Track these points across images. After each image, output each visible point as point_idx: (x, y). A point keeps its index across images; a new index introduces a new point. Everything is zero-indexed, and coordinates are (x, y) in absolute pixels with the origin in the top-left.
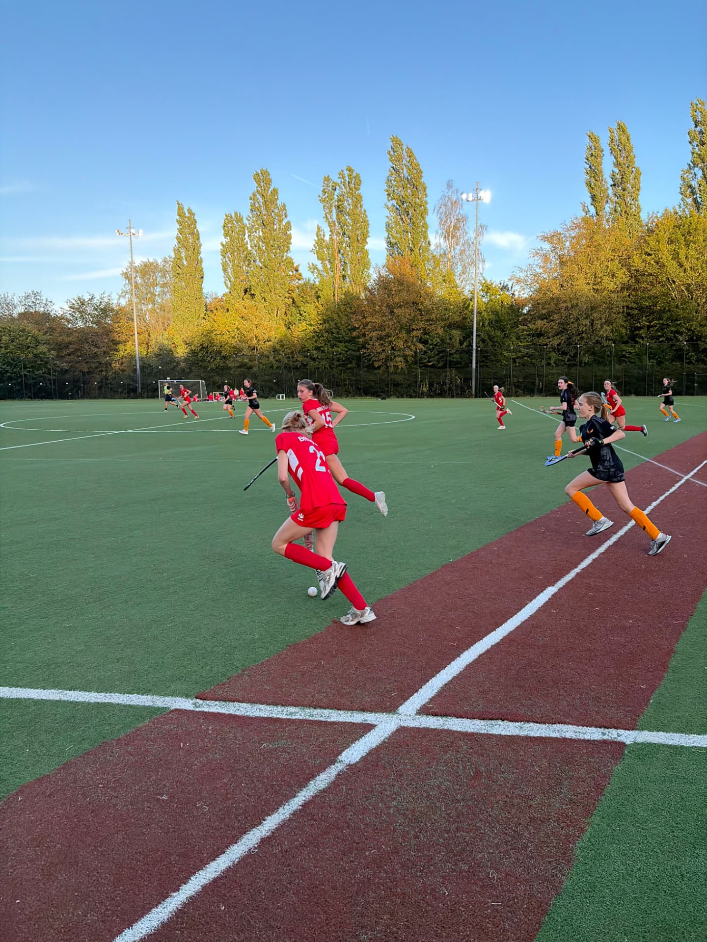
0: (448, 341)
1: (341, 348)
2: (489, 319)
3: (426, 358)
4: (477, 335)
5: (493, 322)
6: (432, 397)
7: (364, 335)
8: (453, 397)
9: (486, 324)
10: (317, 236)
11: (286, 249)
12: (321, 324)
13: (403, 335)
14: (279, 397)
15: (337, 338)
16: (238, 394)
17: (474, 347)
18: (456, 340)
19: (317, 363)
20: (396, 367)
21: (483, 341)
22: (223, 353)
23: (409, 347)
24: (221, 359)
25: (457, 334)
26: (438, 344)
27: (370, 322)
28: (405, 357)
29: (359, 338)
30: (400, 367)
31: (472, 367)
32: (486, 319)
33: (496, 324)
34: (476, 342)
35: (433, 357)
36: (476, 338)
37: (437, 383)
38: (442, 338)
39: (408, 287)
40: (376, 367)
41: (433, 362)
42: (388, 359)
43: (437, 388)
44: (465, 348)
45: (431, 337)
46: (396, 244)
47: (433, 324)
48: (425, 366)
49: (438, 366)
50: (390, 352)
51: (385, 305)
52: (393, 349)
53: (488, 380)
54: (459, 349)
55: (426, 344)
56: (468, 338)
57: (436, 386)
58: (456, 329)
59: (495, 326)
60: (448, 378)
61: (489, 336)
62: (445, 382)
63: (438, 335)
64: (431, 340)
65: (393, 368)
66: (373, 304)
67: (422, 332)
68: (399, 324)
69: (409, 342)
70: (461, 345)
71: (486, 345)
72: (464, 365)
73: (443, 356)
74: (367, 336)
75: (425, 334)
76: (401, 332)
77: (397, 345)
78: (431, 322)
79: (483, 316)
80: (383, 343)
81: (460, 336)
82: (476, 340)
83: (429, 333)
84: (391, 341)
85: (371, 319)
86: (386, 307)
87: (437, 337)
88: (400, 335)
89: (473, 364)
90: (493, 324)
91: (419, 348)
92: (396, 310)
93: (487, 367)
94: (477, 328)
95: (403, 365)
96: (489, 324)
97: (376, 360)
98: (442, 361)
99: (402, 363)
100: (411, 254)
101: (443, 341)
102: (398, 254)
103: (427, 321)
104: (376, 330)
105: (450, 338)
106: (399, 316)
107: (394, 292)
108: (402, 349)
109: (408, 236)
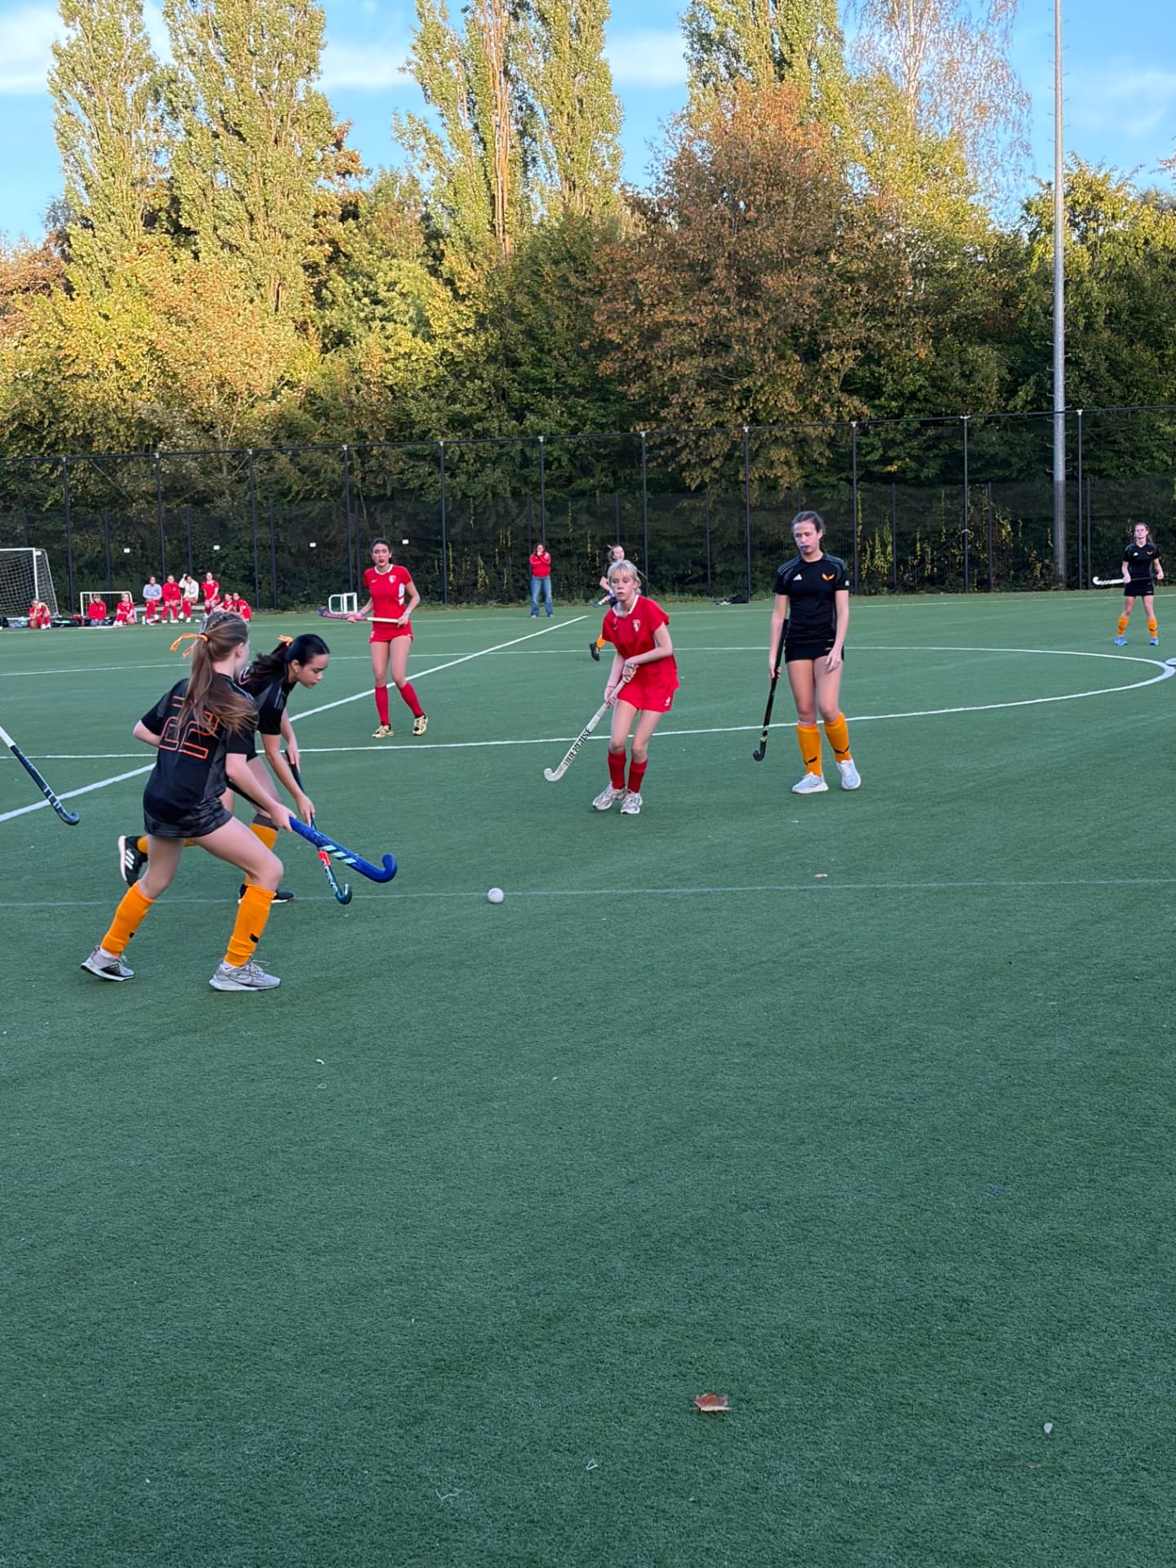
0: (958, 382)
1: (548, 418)
2: (1110, 305)
3: (874, 448)
4: (1067, 361)
5: (1124, 316)
6: (910, 589)
7: (643, 370)
8: (984, 586)
9: (1101, 319)
10: (421, 15)
11: (306, 63)
12: (468, 331)
13: (796, 367)
14: (337, 604)
15: (535, 381)
16: (196, 595)
17: (1060, 405)
18: (987, 379)
19: (462, 478)
20: (771, 485)
21: (1091, 380)
22: (100, 444)
23: (817, 411)
24: (92, 470)
25: (988, 360)
26: (920, 395)
27: (668, 324)
28: (801, 442)
29: (623, 379)
30: (784, 483)
31: (1051, 476)
32: (1098, 304)
33: (1134, 323)
34: (1066, 386)
35: (901, 443)
36: (1066, 371)
37: (928, 538)
38: (934, 374)
39: (800, 194)
40: (693, 488)
41: (900, 463)
42: (737, 454)
43: (929, 557)
44: (1023, 407)
45: (892, 370)
46: (723, 41)
47: (898, 325)
48: (869, 477)
49: (917, 477)
50: (746, 429)
51: (721, 261)
52: (754, 419)
53: (1107, 522)
54: (998, 414)
55: (873, 398)
56: (1033, 373)
57: (922, 550)
58: (983, 341)
59: (1133, 329)
60: (968, 518)
61: (1114, 367)
62: (955, 533)
63: (916, 365)
64: (894, 381)
65: (760, 487)
66: (675, 258)
67: (859, 353)
68: (779, 329)
69: (811, 392)
70: (1007, 400)
71: (1105, 398)
72: (1020, 471)
73: (938, 438)
74: (655, 373)
75: (867, 360)
76: (782, 357)
77: (772, 403)
78: (889, 320)
79: (1088, 294)
80: (722, 397)
81: (1000, 365)
82: (1067, 378)
83: (882, 357)
84: (749, 390)
85: (672, 313)
86: (728, 267)
87: (915, 371)
88: (780, 368)
89: (1056, 467)
90: (1126, 322)
91: (850, 412)
92: (769, 281)
93: (1101, 477)
94: (1066, 335)
95: (793, 474)
96: (1109, 320)
97: (693, 461)
98: (936, 456)
99: (790, 468)
100: (782, 78)
101: (938, 384)
102: (731, 76)
103: (872, 312)
104: (692, 353)
105: (963, 375)
106: (778, 301)
107: (752, 214)
108: (791, 419)
109: (766, 12)
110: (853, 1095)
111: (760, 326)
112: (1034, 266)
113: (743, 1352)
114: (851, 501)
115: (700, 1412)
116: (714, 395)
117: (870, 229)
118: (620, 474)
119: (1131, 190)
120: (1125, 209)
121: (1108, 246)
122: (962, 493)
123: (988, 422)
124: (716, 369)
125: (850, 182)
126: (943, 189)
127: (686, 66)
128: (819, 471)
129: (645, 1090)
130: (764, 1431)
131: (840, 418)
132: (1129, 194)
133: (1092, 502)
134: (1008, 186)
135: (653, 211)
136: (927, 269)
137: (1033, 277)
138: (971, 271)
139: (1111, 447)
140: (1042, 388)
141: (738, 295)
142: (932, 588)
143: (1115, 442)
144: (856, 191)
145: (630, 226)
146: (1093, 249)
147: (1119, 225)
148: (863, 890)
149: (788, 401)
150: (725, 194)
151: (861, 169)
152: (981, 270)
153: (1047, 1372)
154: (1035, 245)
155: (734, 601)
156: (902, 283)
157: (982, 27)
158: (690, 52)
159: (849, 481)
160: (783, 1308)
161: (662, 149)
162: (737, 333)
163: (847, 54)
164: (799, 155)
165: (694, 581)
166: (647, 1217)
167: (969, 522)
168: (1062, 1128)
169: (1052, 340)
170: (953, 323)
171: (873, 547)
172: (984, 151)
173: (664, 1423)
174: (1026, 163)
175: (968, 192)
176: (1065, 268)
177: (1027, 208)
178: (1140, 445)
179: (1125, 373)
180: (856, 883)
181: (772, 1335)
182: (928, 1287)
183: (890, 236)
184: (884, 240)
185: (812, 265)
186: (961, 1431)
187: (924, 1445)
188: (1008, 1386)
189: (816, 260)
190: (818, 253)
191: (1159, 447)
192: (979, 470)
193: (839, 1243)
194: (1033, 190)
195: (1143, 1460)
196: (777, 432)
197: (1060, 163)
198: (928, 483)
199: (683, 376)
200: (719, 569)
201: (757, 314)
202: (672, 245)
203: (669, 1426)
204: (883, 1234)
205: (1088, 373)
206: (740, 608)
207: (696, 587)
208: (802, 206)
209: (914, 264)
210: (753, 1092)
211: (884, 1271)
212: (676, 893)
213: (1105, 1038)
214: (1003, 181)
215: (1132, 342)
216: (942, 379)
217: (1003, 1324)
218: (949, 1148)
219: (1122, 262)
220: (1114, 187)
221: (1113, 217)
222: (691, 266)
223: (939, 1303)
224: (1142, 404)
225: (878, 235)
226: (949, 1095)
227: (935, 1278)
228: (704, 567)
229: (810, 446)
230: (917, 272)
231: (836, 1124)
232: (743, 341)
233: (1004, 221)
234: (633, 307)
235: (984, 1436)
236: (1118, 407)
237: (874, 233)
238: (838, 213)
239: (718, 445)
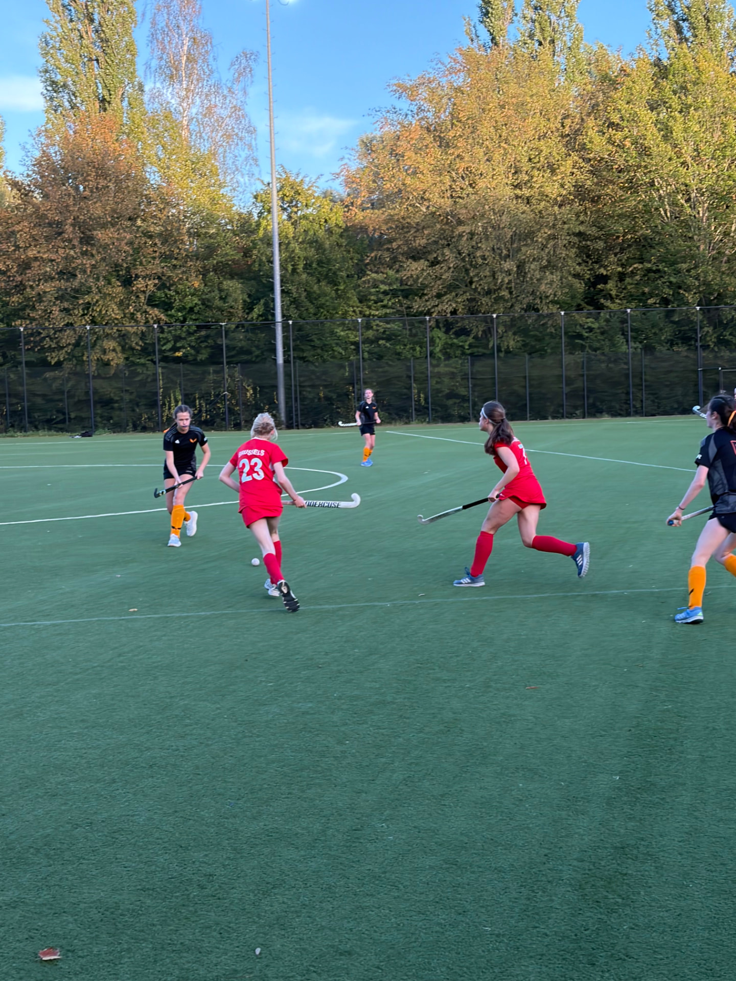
0: (218, 303)
2: (306, 258)
3: (168, 341)
4: (282, 291)
5: (314, 265)
7: (20, 288)
8: (238, 427)
9: (301, 267)
13: (118, 289)
17: (279, 318)
23: (131, 317)
25: (236, 289)
26: (196, 309)
27: (36, 259)
28: (123, 337)
30: (112, 363)
31: (275, 360)
32: (299, 257)
33: (320, 269)
34: (282, 306)
35: (185, 339)
36: (282, 297)
37: (203, 397)
38: (204, 297)
39: (118, 182)
40: (53, 363)
41: (184, 350)
42: (82, 344)
43: (204, 409)
44: (257, 318)
45: (177, 293)
46: (65, 86)
47: (180, 266)
48: (165, 359)
49: (195, 360)
50: (88, 327)
51: (69, 221)
52: (93, 322)
53: (309, 389)
54: (243, 322)
55: (167, 310)
56: (263, 298)
57: (200, 404)
58: (232, 278)
59: (319, 273)
60: (227, 385)
61: (309, 295)
62: (219, 394)
63: (192, 290)
64: (180, 300)
65: (97, 364)
66: (40, 218)
67: (157, 281)
68: (106, 265)
69: (129, 305)
70: (248, 314)
71: (305, 314)
72: (257, 356)
73: (207, 337)
74: (28, 290)
75: (162, 286)
76: (109, 283)
77: (104, 312)
78: (174, 262)
79: (293, 251)
80: (71, 306)
81: (243, 293)
82: (282, 301)
83: (171, 285)
84: (89, 303)
85: (39, 252)
86: (73, 225)
87: (193, 295)
88: (109, 290)
89: (277, 355)
90: (316, 269)
91: (153, 318)
92: (99, 234)
93: (305, 362)
94: (281, 276)
95: (119, 358)
96: (305, 268)
97: (53, 346)
98: (206, 347)
99: (117, 353)
100: (105, 110)
101: (207, 304)
102: (72, 108)
103: (165, 258)
104: (52, 279)
105: (221, 298)
106: (106, 247)
107: (87, 193)
108: (116, 322)
109: (93, 70)
110: (148, 749)
111: (94, 263)
112: (261, 233)
113: (71, 919)
114: (155, 374)
115: (42, 961)
116: (66, 305)
117: (162, 206)
118: (8, 353)
119: (316, 189)
120: (313, 201)
121: (304, 222)
122: (223, 369)
123: (237, 327)
124: (66, 289)
125: (148, 177)
126: (205, 184)
127: (43, 100)
128: (134, 355)
129: (14, 754)
130: (82, 969)
131: (147, 322)
132: (315, 192)
133: (300, 376)
134: (245, 184)
135: (25, 189)
136: (197, 232)
137: (261, 240)
138: (224, 234)
139: (309, 343)
140: (268, 307)
141: (81, 242)
142: (207, 428)
143: (312, 341)
144: (152, 182)
145: (11, 197)
146: (294, 224)
147: (310, 210)
148: (159, 618)
149: (114, 312)
150: (70, 181)
151: (155, 169)
152: (230, 234)
153: (259, 916)
154: (261, 220)
155: (83, 435)
156: (182, 240)
157: (229, 85)
158: (45, 92)
159: (154, 363)
160: (98, 889)
161: (31, 150)
162: (80, 267)
163: (146, 98)
164: (116, 159)
165: (57, 423)
166: (13, 837)
167: (228, 387)
168: (273, 762)
169: (273, 278)
170: (214, 266)
171: (170, 402)
172: (230, 162)
173: (18, 970)
174: (255, 170)
175: (220, 186)
176: (279, 235)
177: (256, 197)
178: (327, 343)
179: (316, 299)
180: (155, 614)
181: (91, 907)
182: (189, 868)
183: (174, 211)
184: (170, 214)
185: (127, 227)
186: (205, 958)
187: (182, 969)
188: (235, 927)
189: (129, 223)
190: (130, 219)
191: (337, 344)
192: (233, 356)
193: (135, 845)
194: (259, 187)
195: (314, 966)
196: (107, 330)
197: (274, 171)
198: (202, 363)
199: (45, 292)
200: (73, 415)
201: (93, 255)
202: (38, 209)
203: (22, 972)
204: (163, 837)
205: (295, 298)
206: (87, 440)
207: (60, 426)
208: (119, 190)
209: (189, 228)
210: (84, 751)
211: (162, 860)
212: (40, 625)
213: (300, 704)
214: (242, 180)
215: (319, 281)
216: (209, 300)
217: (233, 888)
218: (206, 779)
219: (311, 233)
220: (306, 187)
221: (306, 205)
222: (50, 225)
223: (196, 878)
224: (326, 318)
225: (166, 210)
226: (208, 745)
227: (194, 862)
228: (64, 414)
229: (130, 339)
230: (191, 234)
231: (137, 768)
232: (84, 272)
233: (242, 205)
234: (13, 248)
235: (219, 960)
236: (313, 319)
237: (164, 208)
238: (142, 195)
239: (68, 338)
